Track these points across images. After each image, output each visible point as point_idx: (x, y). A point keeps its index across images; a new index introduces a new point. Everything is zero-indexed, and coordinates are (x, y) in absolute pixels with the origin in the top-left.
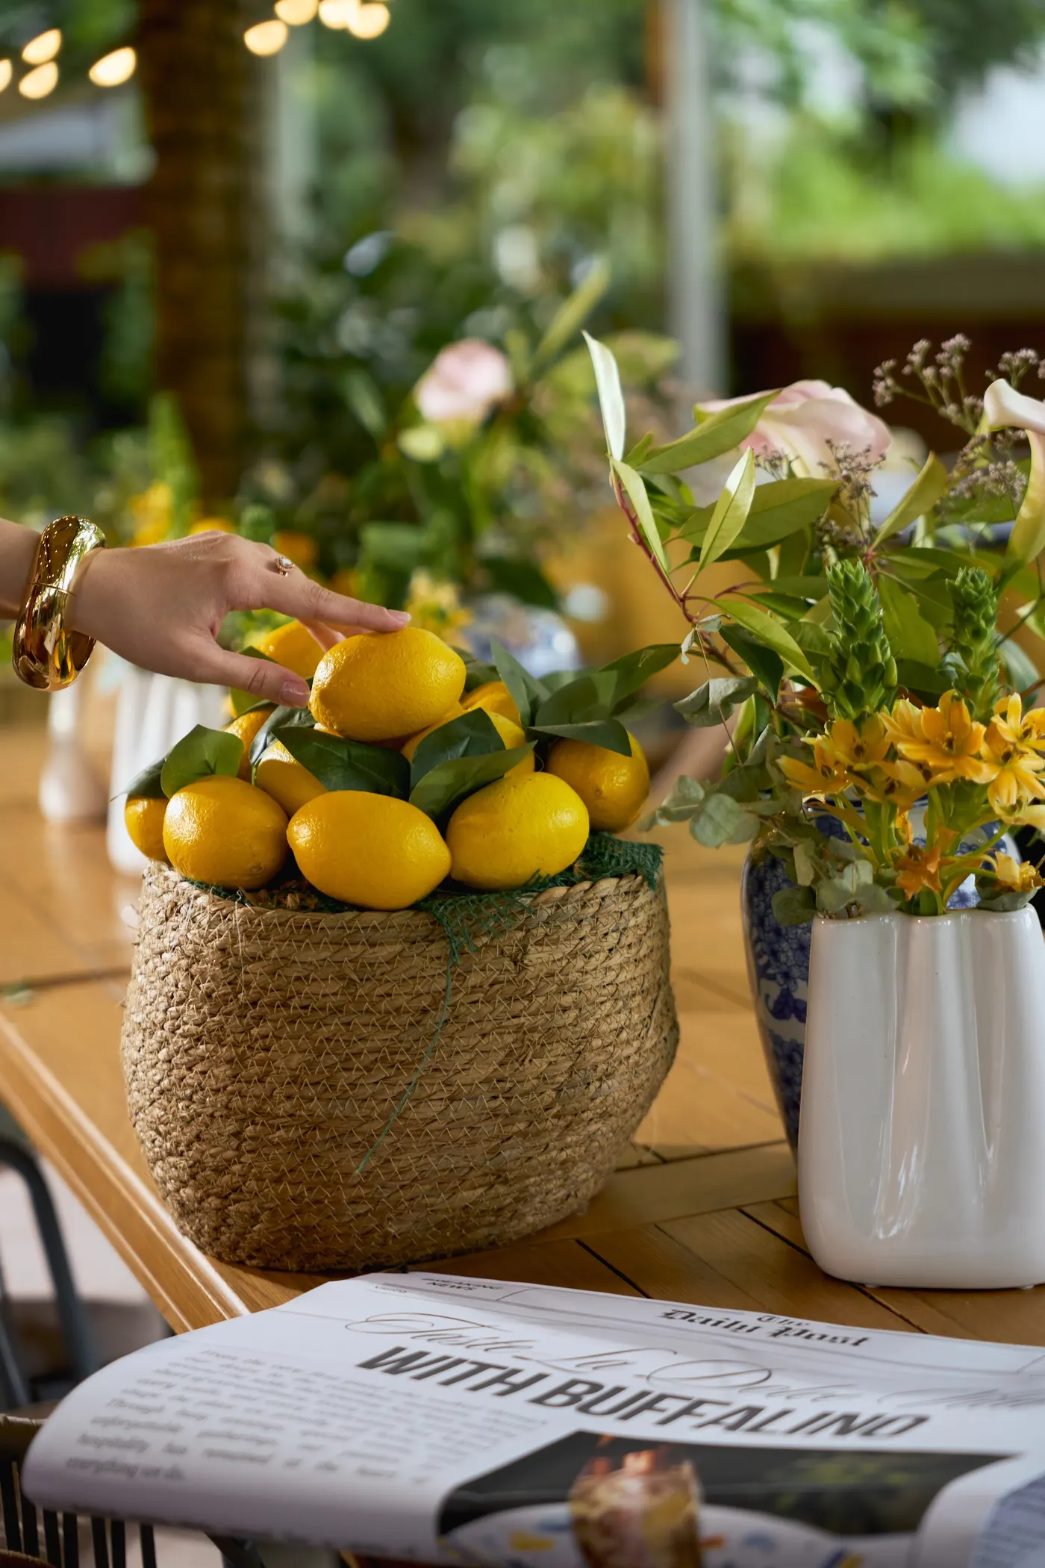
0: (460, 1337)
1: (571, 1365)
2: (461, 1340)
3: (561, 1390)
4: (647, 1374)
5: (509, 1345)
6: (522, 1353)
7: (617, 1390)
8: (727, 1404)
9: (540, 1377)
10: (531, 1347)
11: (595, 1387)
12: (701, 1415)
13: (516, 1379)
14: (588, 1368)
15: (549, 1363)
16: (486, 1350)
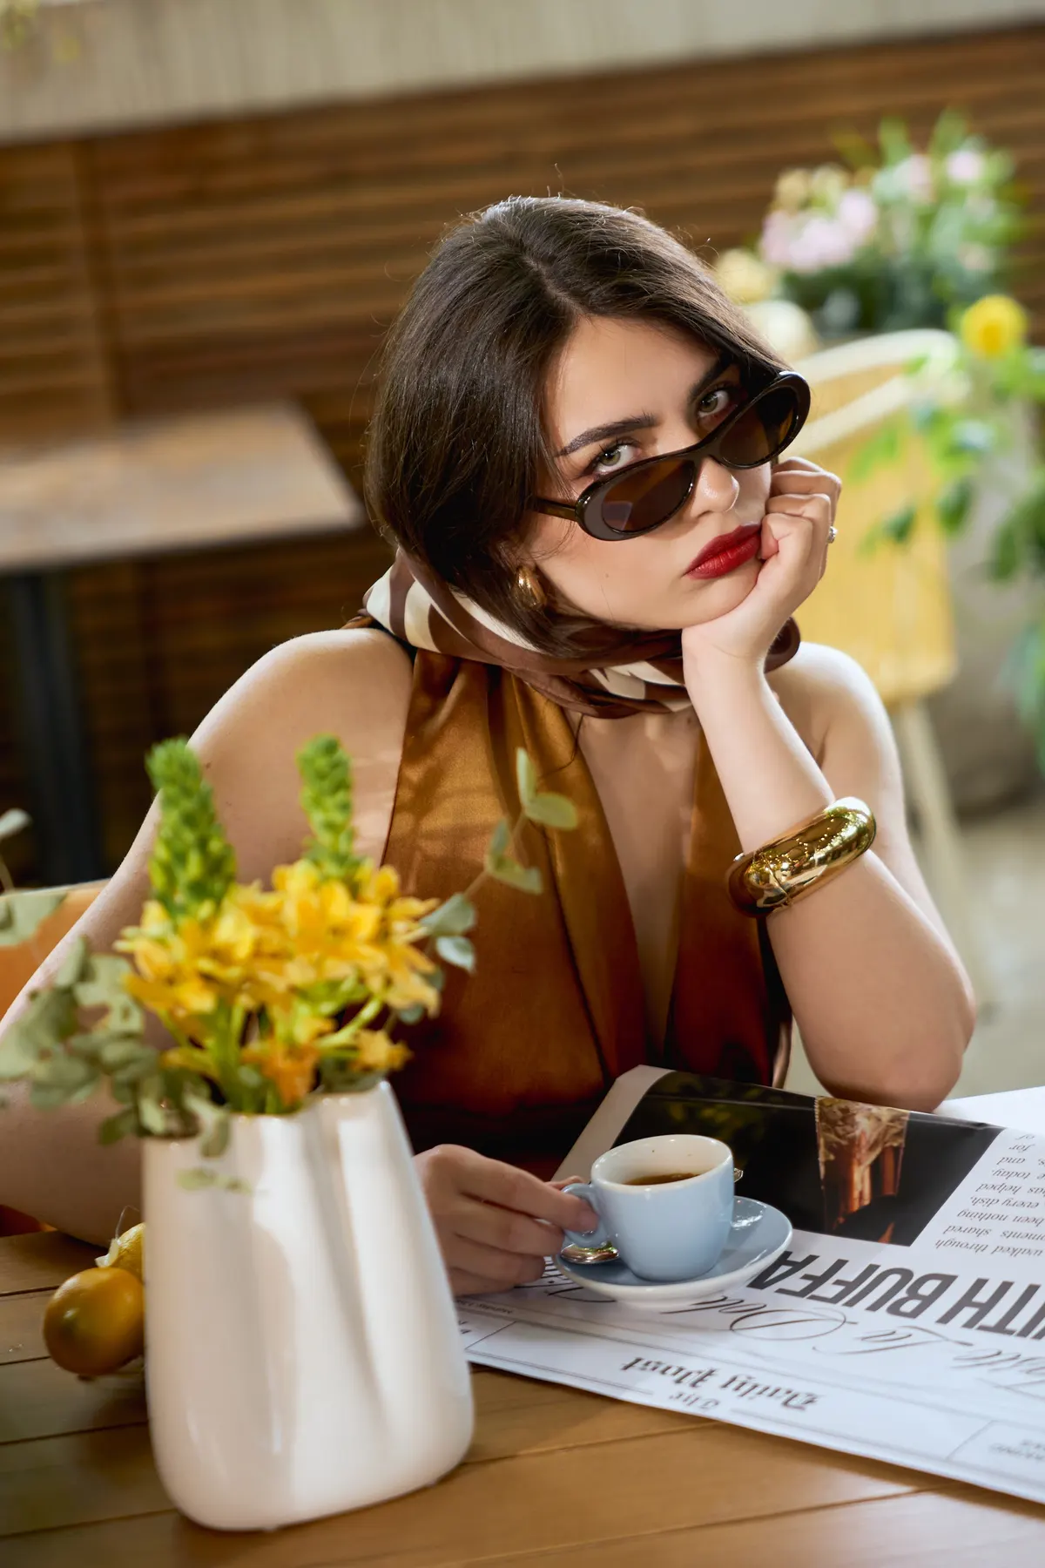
0: (1029, 1372)
1: (918, 1336)
2: (1026, 1366)
3: (927, 1301)
4: (846, 1325)
5: (978, 1361)
6: (964, 1350)
7: (874, 1307)
8: (781, 1291)
9: (945, 1319)
10: (956, 1359)
11: (895, 1310)
12: (806, 1277)
13: (968, 1313)
14: (901, 1332)
15: (934, 1338)
16: (999, 1353)
